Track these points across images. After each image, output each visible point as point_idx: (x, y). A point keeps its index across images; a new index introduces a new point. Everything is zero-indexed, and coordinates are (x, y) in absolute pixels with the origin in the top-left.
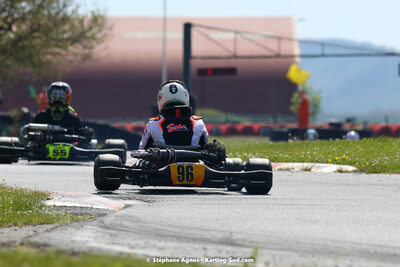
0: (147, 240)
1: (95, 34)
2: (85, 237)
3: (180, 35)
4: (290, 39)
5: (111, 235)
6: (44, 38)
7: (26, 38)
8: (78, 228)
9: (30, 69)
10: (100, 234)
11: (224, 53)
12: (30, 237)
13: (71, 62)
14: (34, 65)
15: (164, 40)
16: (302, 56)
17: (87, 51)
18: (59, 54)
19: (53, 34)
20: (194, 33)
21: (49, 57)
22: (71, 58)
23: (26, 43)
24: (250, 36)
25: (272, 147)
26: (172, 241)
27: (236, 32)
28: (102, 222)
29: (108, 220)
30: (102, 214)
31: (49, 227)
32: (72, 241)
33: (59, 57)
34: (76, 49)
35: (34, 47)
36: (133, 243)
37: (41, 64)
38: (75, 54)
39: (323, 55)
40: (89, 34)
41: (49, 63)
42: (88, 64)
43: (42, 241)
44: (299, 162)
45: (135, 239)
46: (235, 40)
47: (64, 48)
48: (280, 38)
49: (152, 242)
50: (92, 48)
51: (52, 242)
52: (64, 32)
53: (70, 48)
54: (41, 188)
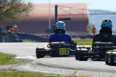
0: (45, 68)
1: (29, 9)
2: (27, 68)
3: (54, 9)
4: (86, 10)
5: (34, 67)
6: (15, 10)
7: (9, 10)
8: (24, 65)
9: (10, 19)
10: (31, 67)
11: (67, 14)
12: (11, 68)
13: (23, 17)
14: (12, 18)
15: (50, 10)
16: (90, 14)
17: (27, 14)
18: (19, 15)
19: (17, 9)
20: (58, 8)
21: (16, 16)
22: (23, 16)
23: (9, 11)
24: (74, 9)
25: (81, 41)
26: (52, 68)
27: (70, 8)
28: (32, 63)
29: (33, 62)
30: (32, 61)
31: (16, 65)
32: (23, 69)
33: (19, 16)
34: (24, 13)
35: (12, 13)
36: (41, 69)
37: (14, 18)
38: (24, 15)
39: (96, 14)
40: (28, 9)
41: (16, 17)
42: (28, 18)
43: (14, 69)
44: (89, 45)
45: (41, 68)
46: (70, 10)
47: (21, 13)
48: (83, 9)
49: (46, 69)
50: (28, 13)
51: (17, 69)
52: (21, 8)
53: (22, 13)
54: (14, 53)
